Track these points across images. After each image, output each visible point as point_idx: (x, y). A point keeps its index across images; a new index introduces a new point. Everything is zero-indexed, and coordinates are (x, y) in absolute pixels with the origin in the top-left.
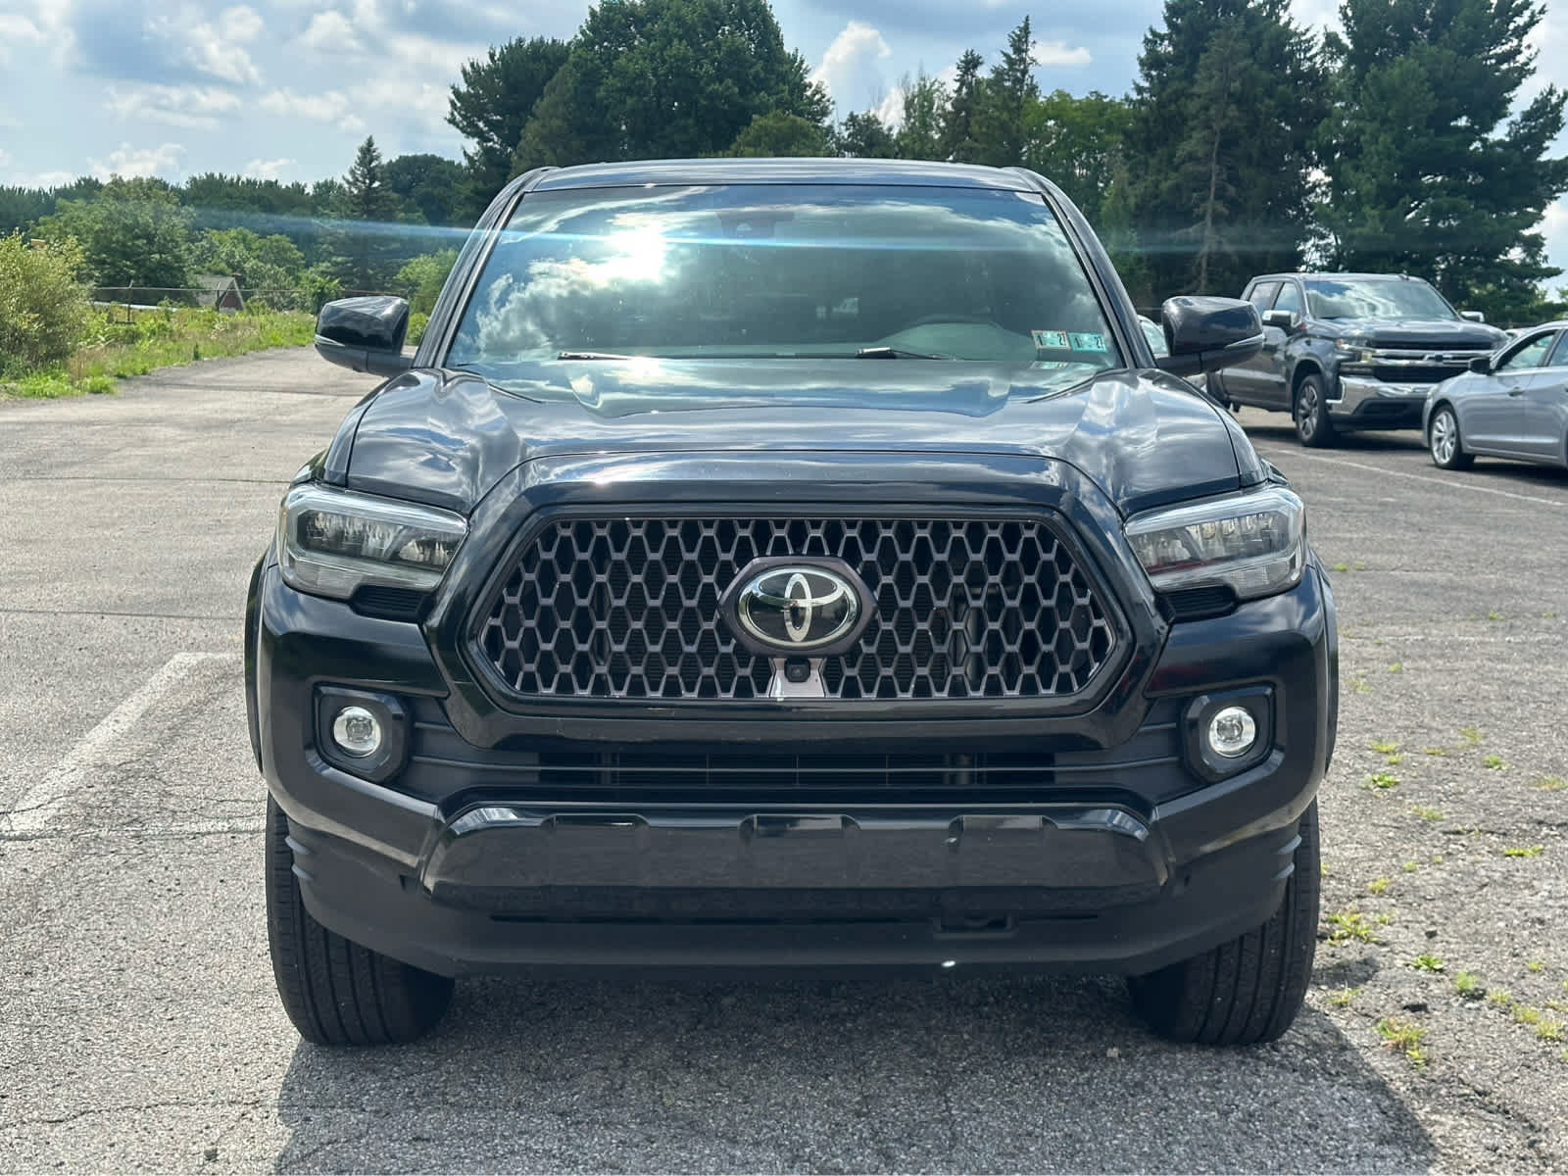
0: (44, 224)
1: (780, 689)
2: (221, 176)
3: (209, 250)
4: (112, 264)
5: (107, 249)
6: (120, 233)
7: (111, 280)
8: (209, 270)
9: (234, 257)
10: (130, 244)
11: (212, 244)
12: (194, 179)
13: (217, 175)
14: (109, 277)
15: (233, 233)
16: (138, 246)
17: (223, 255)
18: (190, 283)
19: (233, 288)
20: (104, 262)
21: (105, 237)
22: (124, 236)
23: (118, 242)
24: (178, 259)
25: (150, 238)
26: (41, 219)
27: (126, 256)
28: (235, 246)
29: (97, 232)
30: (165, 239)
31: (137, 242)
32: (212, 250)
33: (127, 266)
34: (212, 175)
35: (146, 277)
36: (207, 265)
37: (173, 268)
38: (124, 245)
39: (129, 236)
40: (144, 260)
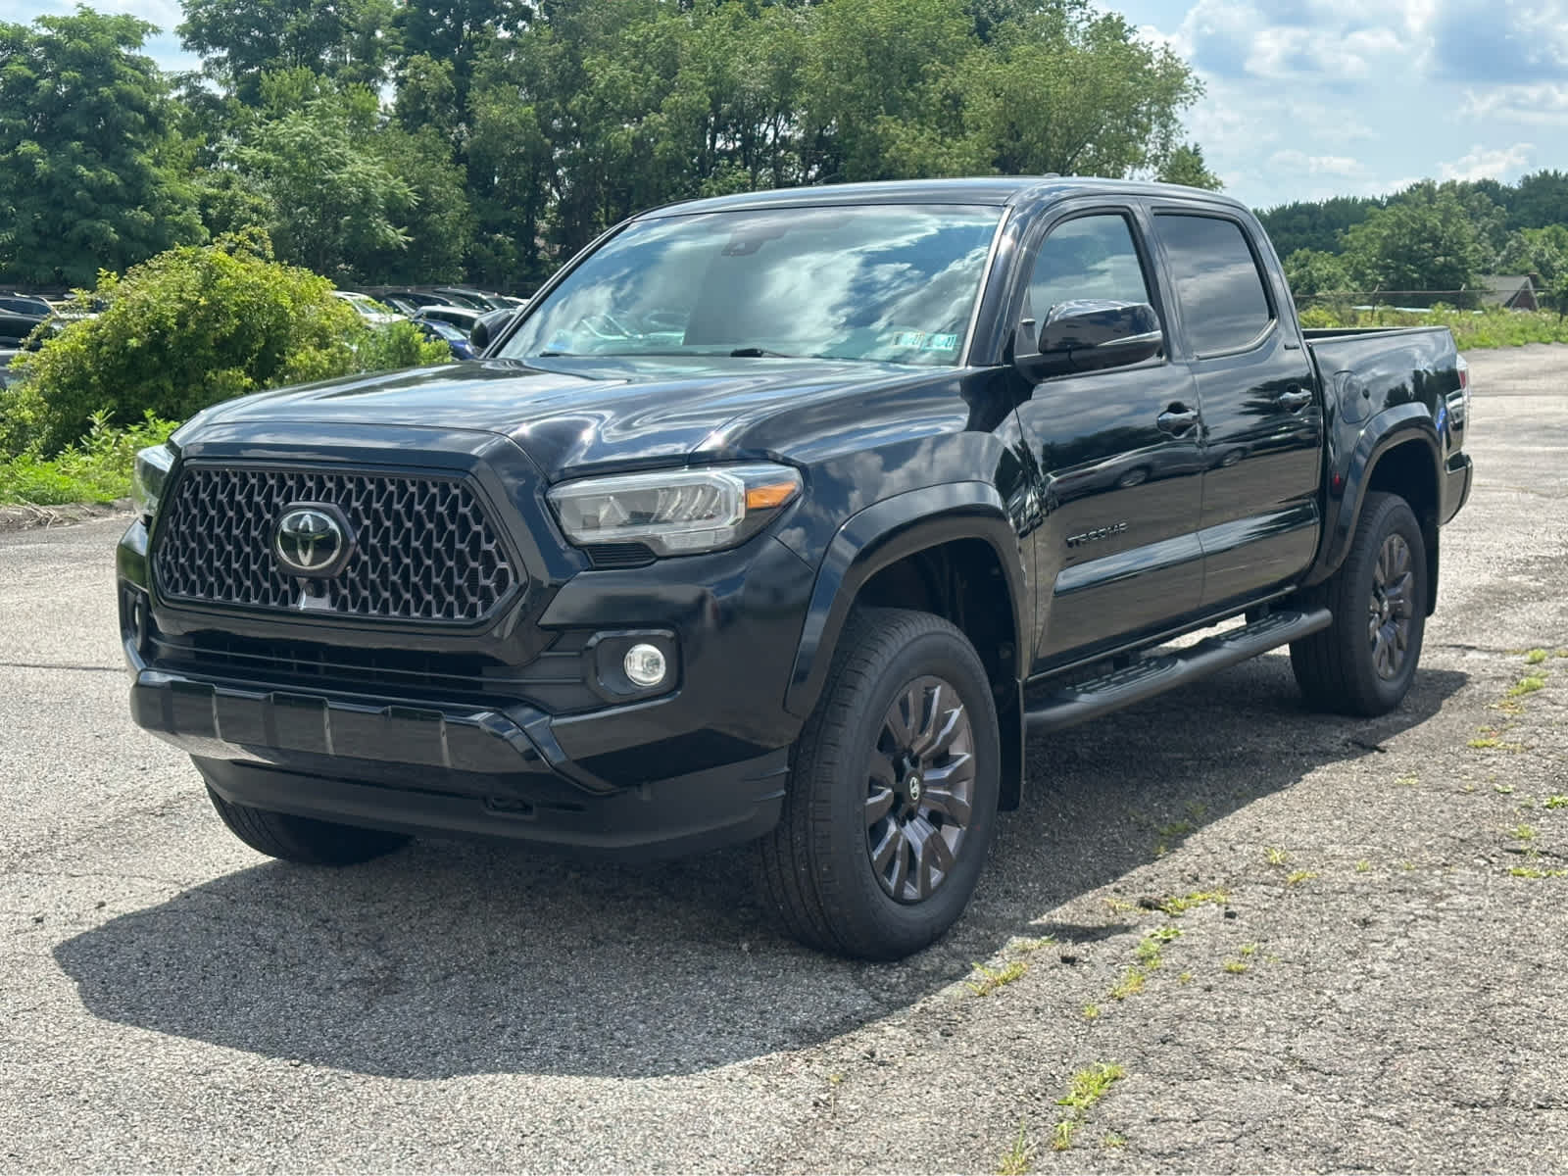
0: (1354, 231)
1: (305, 603)
2: (1555, 172)
3: (1517, 249)
4: (1397, 269)
5: (1394, 255)
6: (1408, 236)
7: (1396, 285)
8: (1515, 270)
9: (1543, 255)
10: (1415, 248)
11: (1521, 244)
12: (1527, 178)
13: (1551, 173)
14: (1391, 282)
15: (1546, 231)
16: (1424, 250)
17: (1532, 255)
18: (1474, 284)
19: (1527, 287)
20: (1387, 267)
21: (1393, 243)
22: (1411, 240)
23: (1404, 246)
24: (1462, 261)
25: (1435, 240)
26: (1351, 227)
27: (1410, 260)
28: (1545, 244)
29: (1385, 238)
30: (1452, 241)
31: (1422, 246)
32: (1521, 250)
33: (1410, 270)
34: (1546, 172)
35: (1429, 280)
36: (1514, 265)
37: (1457, 270)
38: (1411, 250)
39: (1416, 240)
40: (1428, 263)
